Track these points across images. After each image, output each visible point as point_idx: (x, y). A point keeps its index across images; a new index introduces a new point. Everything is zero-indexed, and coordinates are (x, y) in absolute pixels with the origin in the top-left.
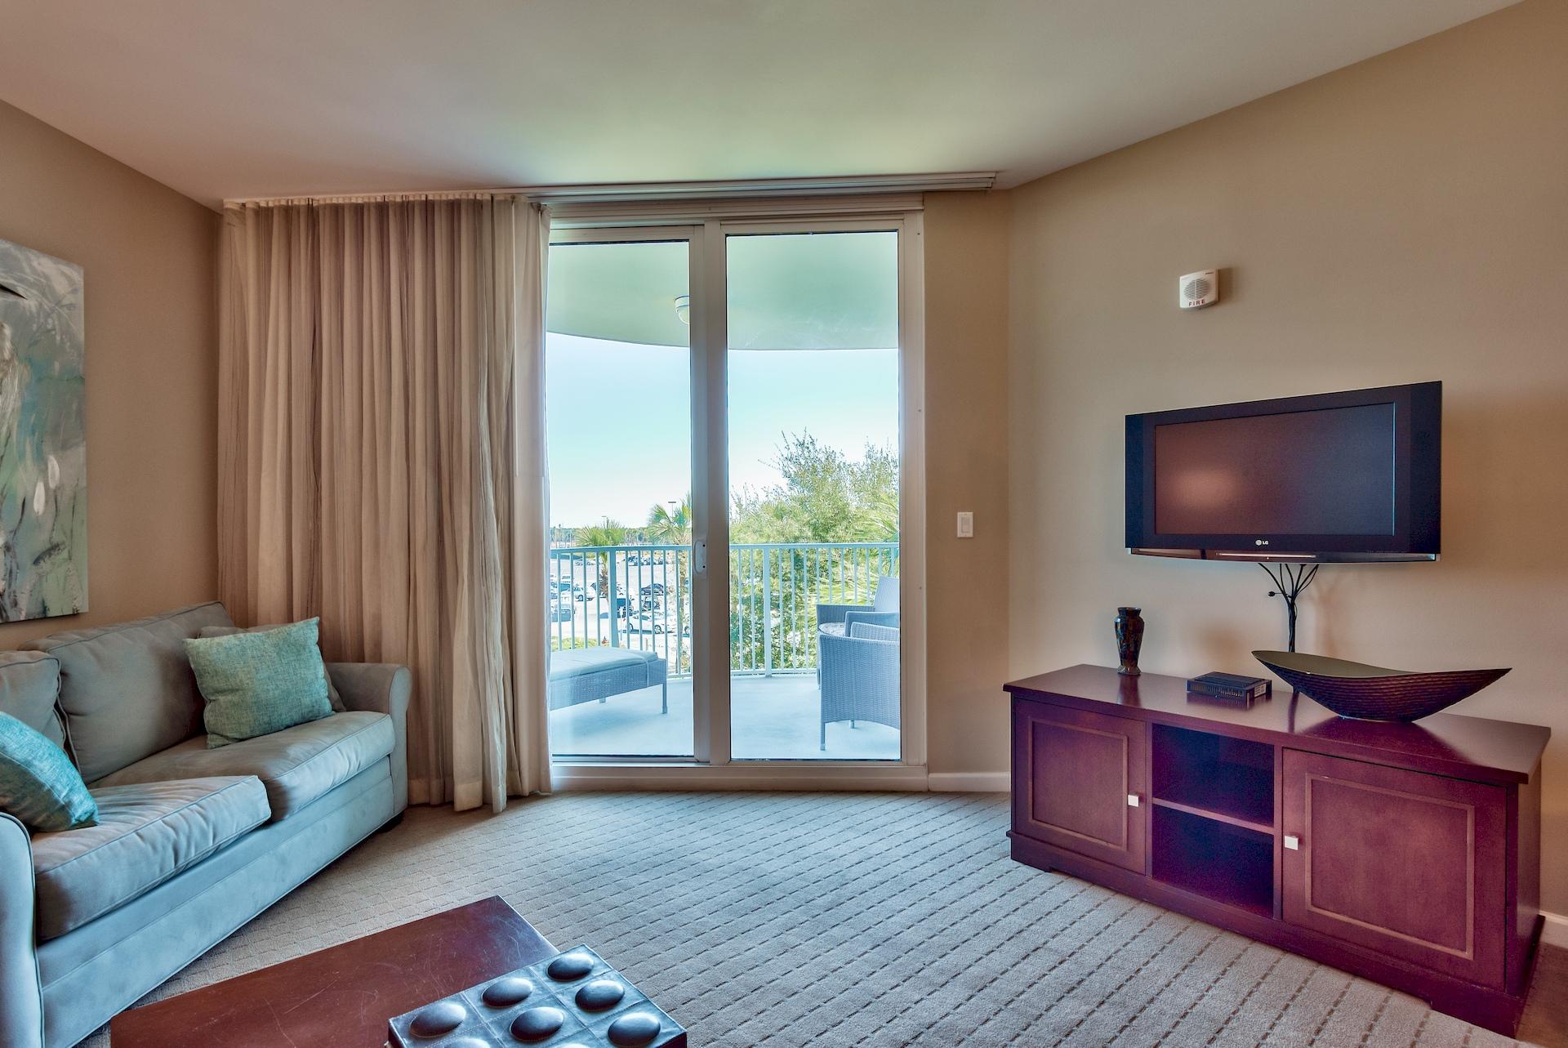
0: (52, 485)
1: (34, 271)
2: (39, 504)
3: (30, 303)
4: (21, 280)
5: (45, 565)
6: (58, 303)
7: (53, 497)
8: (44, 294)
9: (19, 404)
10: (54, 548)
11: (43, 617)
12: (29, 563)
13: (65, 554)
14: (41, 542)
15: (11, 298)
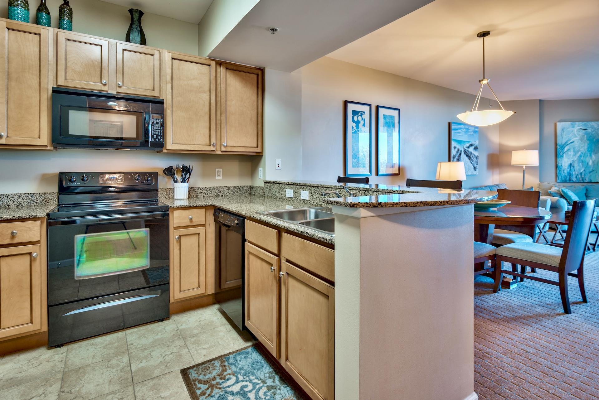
0: (593, 160)
1: (591, 125)
2: (590, 163)
3: (590, 130)
4: (588, 127)
5: (591, 174)
6: (595, 129)
7: (593, 162)
8: (592, 128)
9: (587, 147)
10: (593, 171)
11: (591, 182)
12: (588, 173)
13: (595, 172)
14: (591, 169)
15: (586, 131)
